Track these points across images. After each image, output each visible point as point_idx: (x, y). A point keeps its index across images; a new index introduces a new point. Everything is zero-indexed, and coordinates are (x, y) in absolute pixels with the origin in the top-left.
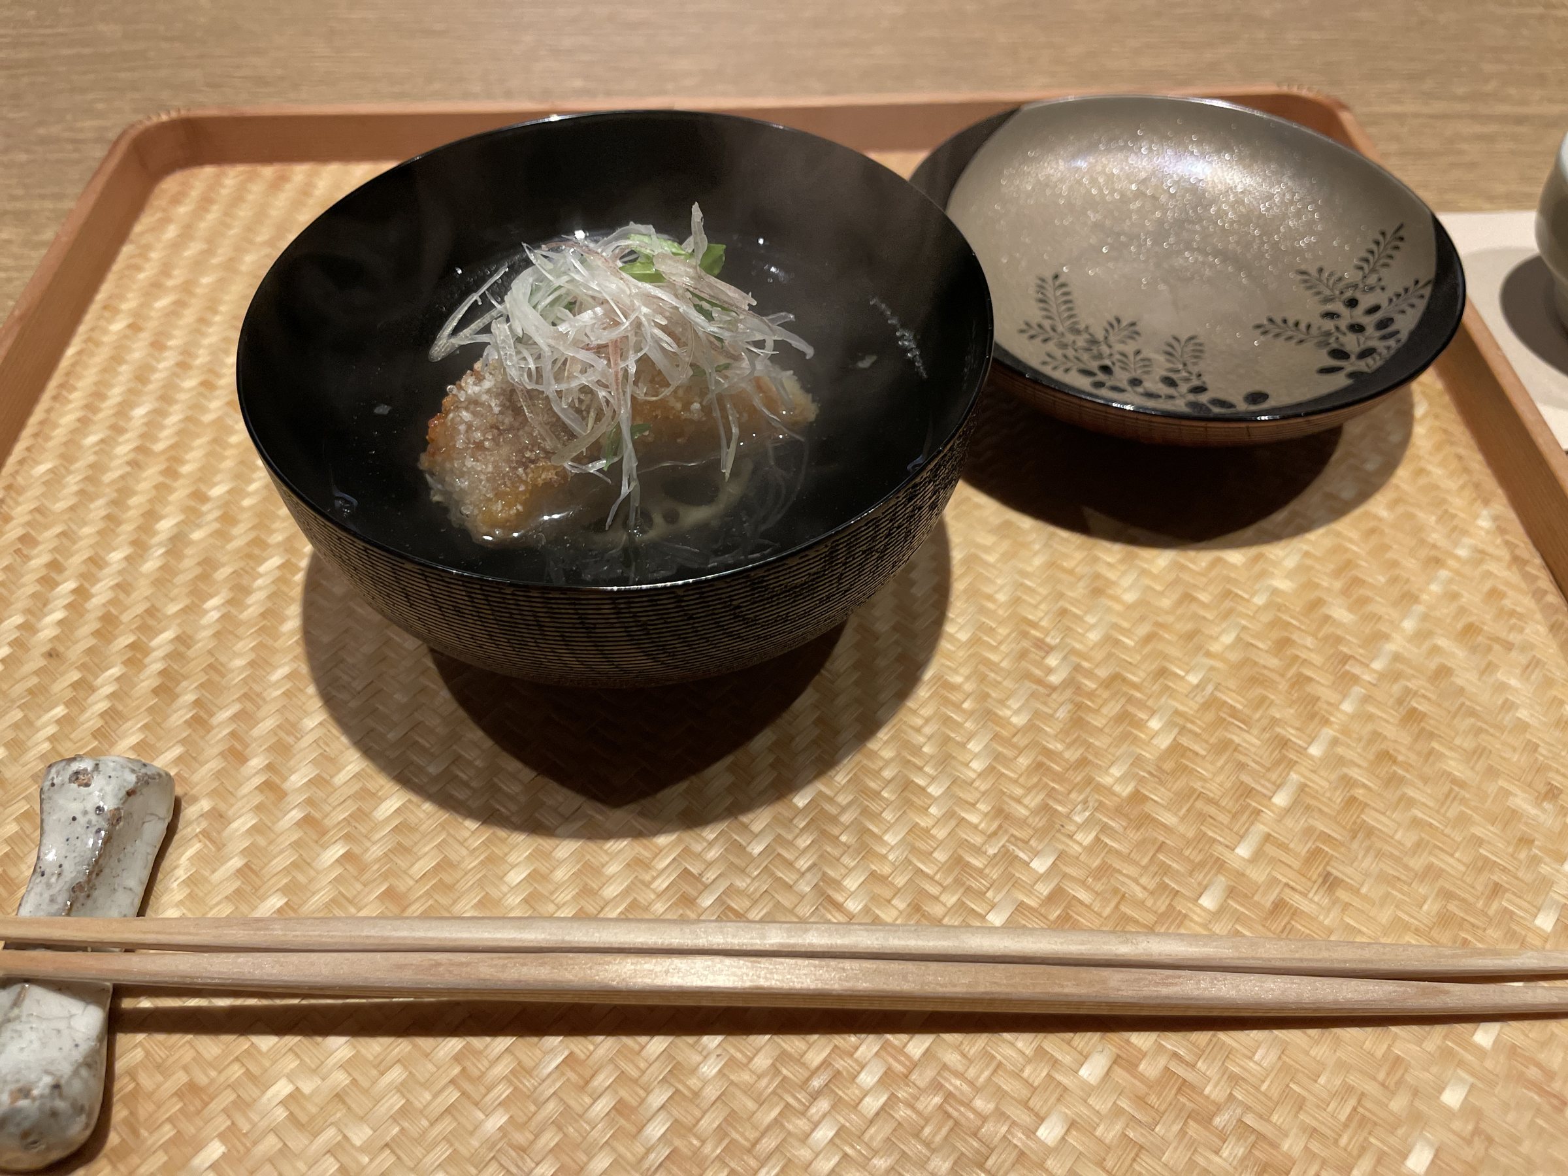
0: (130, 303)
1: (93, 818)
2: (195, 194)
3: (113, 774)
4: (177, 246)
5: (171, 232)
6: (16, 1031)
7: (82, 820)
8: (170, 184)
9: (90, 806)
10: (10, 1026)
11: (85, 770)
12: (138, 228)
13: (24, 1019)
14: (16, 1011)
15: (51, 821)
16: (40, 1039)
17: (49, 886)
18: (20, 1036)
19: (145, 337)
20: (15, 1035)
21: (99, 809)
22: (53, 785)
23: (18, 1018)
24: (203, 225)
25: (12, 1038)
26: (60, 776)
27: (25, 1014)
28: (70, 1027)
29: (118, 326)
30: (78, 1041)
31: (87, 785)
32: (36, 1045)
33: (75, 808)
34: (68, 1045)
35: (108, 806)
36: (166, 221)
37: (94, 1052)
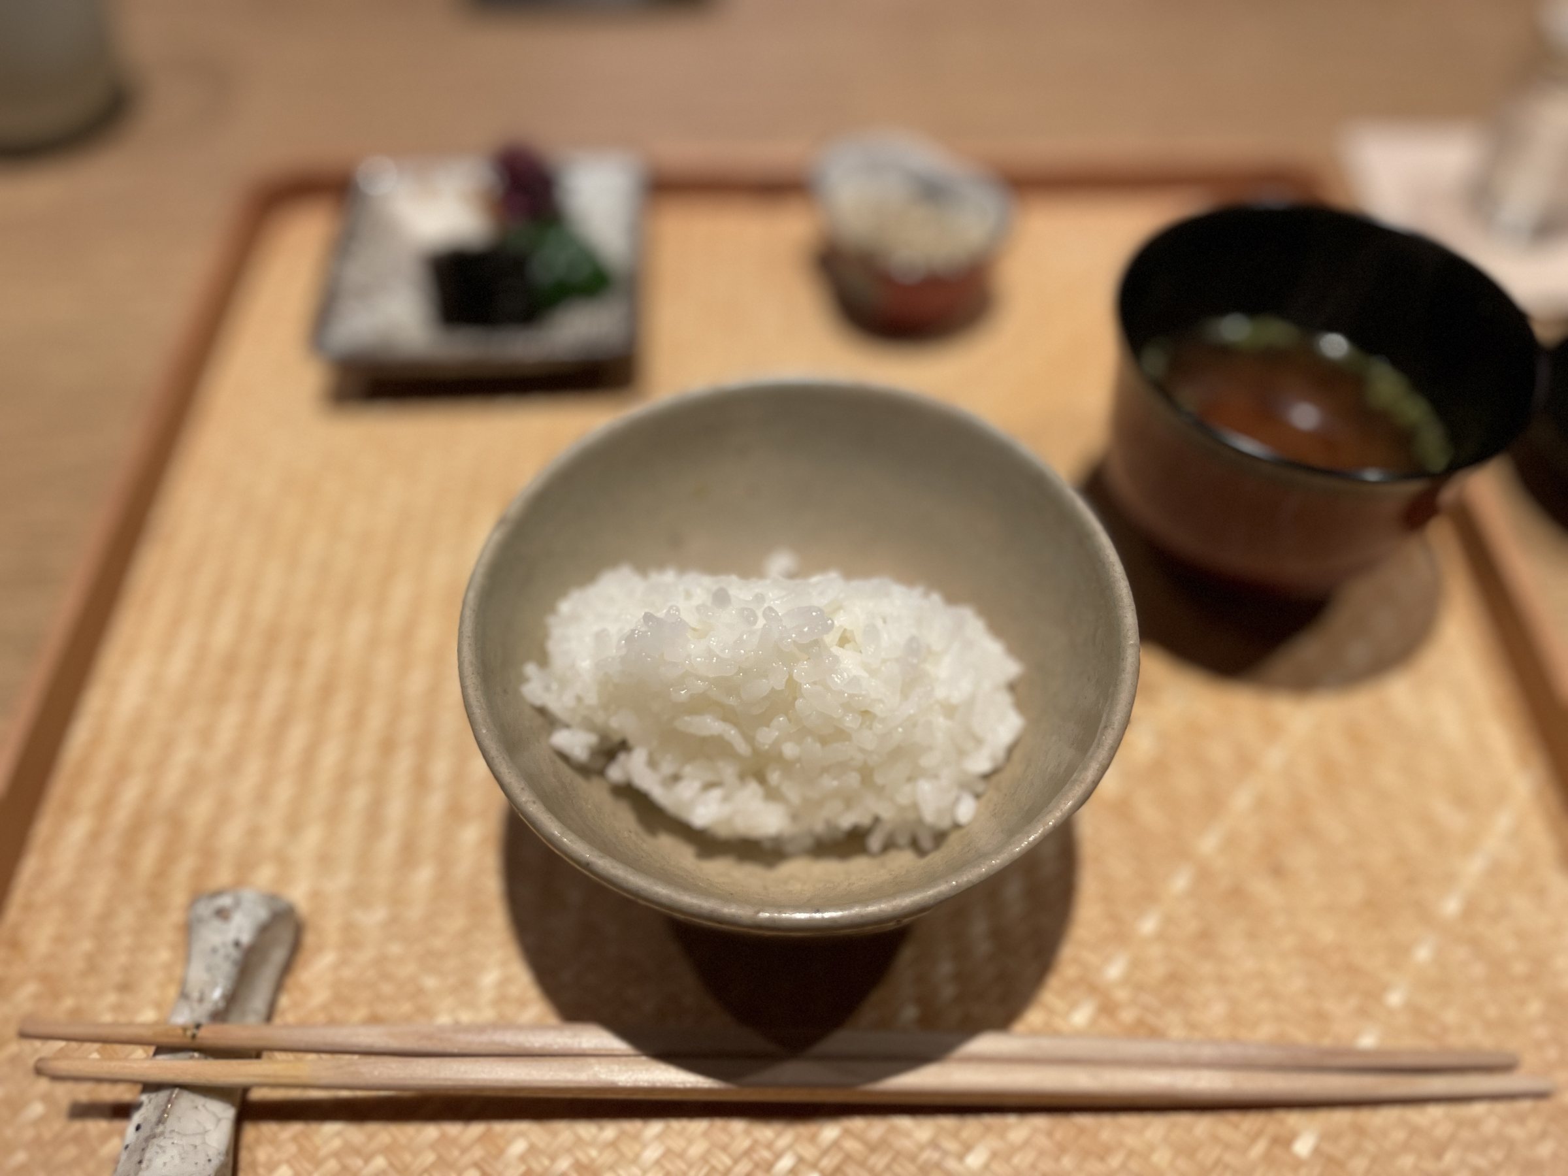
1: (231, 950)
3: (250, 908)
6: (161, 1147)
7: (221, 951)
9: (229, 939)
10: (155, 1141)
11: (226, 906)
13: (167, 1135)
14: (161, 1128)
15: (195, 951)
16: (180, 1155)
18: (164, 1152)
20: (159, 1150)
21: (237, 942)
22: (198, 918)
23: (162, 1134)
25: (157, 1153)
26: (205, 909)
27: (168, 1129)
28: (204, 1143)
30: (211, 1157)
31: (228, 920)
32: (177, 1161)
33: (215, 941)
34: (202, 1160)
35: (245, 940)
37: (223, 1166)
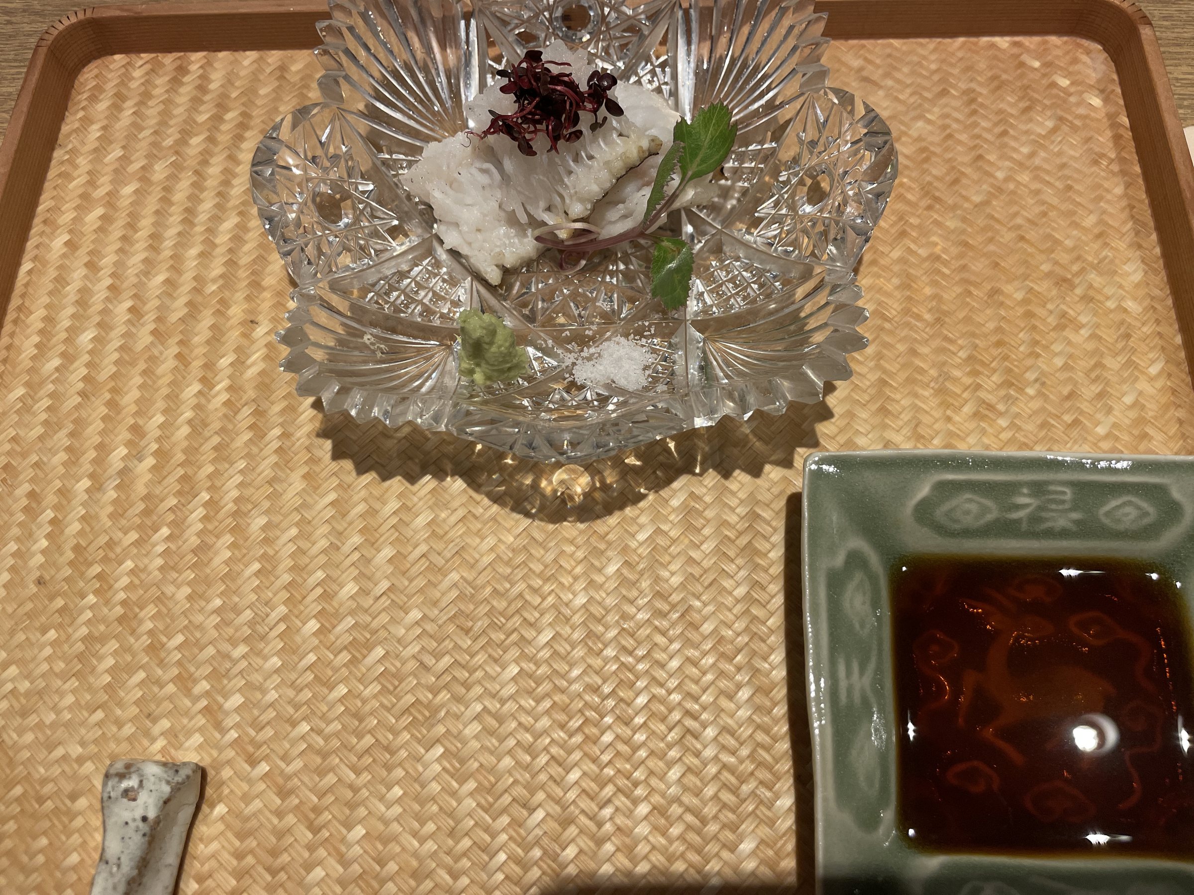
0: (67, 217)
1: (141, 825)
2: (110, 87)
3: (152, 788)
4: (99, 152)
5: (95, 132)
7: (132, 825)
8: (88, 76)
9: (138, 814)
11: (133, 787)
12: (65, 129)
15: (110, 823)
17: (112, 874)
19: (82, 256)
21: (144, 819)
22: (110, 797)
24: (118, 126)
26: (115, 791)
29: (58, 243)
31: (134, 800)
33: (127, 815)
35: (152, 814)
36: (87, 121)
